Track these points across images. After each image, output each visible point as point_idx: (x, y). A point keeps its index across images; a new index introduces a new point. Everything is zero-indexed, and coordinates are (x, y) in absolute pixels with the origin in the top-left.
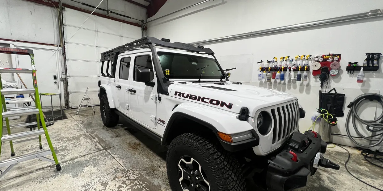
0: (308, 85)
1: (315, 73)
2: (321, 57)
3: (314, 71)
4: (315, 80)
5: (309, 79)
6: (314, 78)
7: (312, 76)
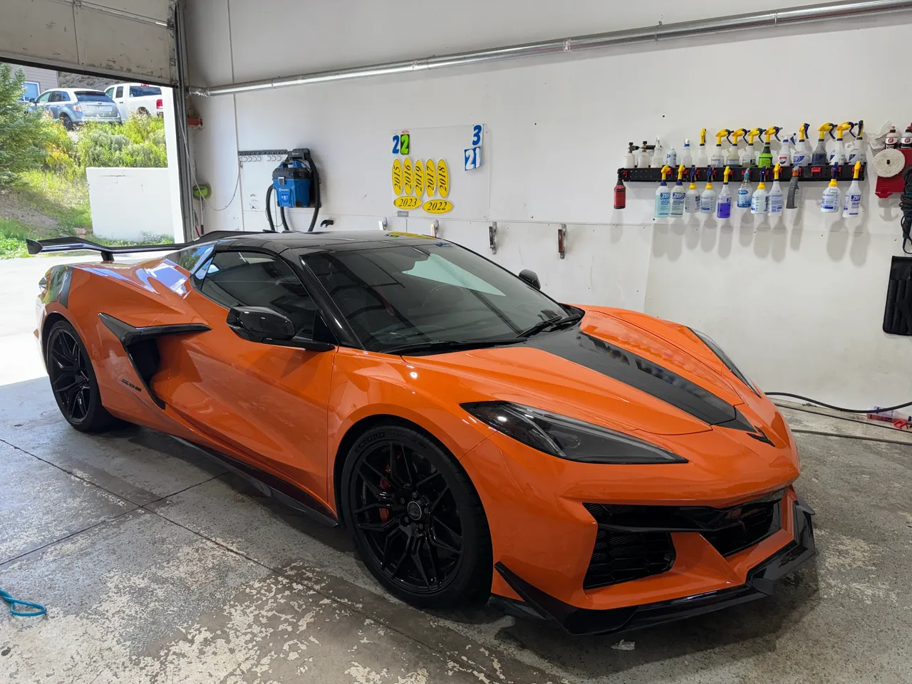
0: (859, 231)
1: (885, 186)
2: (907, 131)
3: (881, 180)
4: (883, 214)
5: (866, 210)
6: (881, 205)
7: (873, 198)
